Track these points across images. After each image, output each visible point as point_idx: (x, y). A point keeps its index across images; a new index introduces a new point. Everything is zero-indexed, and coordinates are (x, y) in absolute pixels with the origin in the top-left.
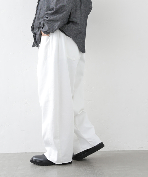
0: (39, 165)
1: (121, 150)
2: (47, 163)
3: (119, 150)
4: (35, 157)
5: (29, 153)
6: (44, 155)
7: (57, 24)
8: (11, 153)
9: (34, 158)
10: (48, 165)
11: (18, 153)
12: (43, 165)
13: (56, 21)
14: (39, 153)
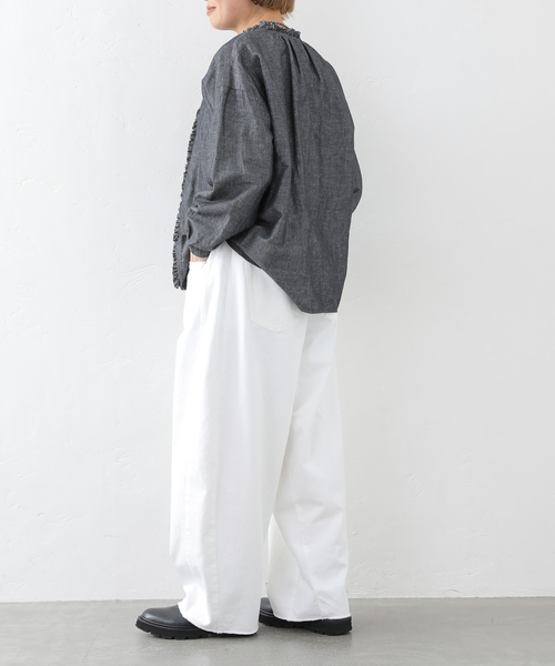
0: (160, 637)
1: (394, 597)
2: (187, 632)
3: (389, 596)
4: (151, 611)
5: (127, 602)
6: (176, 609)
7: (222, 226)
8: (73, 602)
9: (148, 616)
10: (187, 638)
11: (94, 602)
12: (173, 638)
13: (220, 215)
14: (155, 601)
